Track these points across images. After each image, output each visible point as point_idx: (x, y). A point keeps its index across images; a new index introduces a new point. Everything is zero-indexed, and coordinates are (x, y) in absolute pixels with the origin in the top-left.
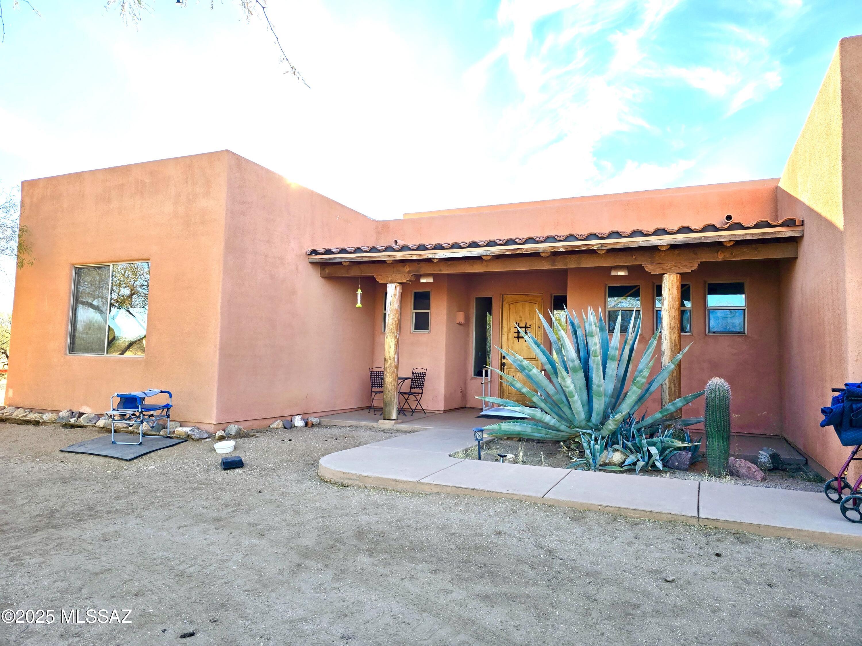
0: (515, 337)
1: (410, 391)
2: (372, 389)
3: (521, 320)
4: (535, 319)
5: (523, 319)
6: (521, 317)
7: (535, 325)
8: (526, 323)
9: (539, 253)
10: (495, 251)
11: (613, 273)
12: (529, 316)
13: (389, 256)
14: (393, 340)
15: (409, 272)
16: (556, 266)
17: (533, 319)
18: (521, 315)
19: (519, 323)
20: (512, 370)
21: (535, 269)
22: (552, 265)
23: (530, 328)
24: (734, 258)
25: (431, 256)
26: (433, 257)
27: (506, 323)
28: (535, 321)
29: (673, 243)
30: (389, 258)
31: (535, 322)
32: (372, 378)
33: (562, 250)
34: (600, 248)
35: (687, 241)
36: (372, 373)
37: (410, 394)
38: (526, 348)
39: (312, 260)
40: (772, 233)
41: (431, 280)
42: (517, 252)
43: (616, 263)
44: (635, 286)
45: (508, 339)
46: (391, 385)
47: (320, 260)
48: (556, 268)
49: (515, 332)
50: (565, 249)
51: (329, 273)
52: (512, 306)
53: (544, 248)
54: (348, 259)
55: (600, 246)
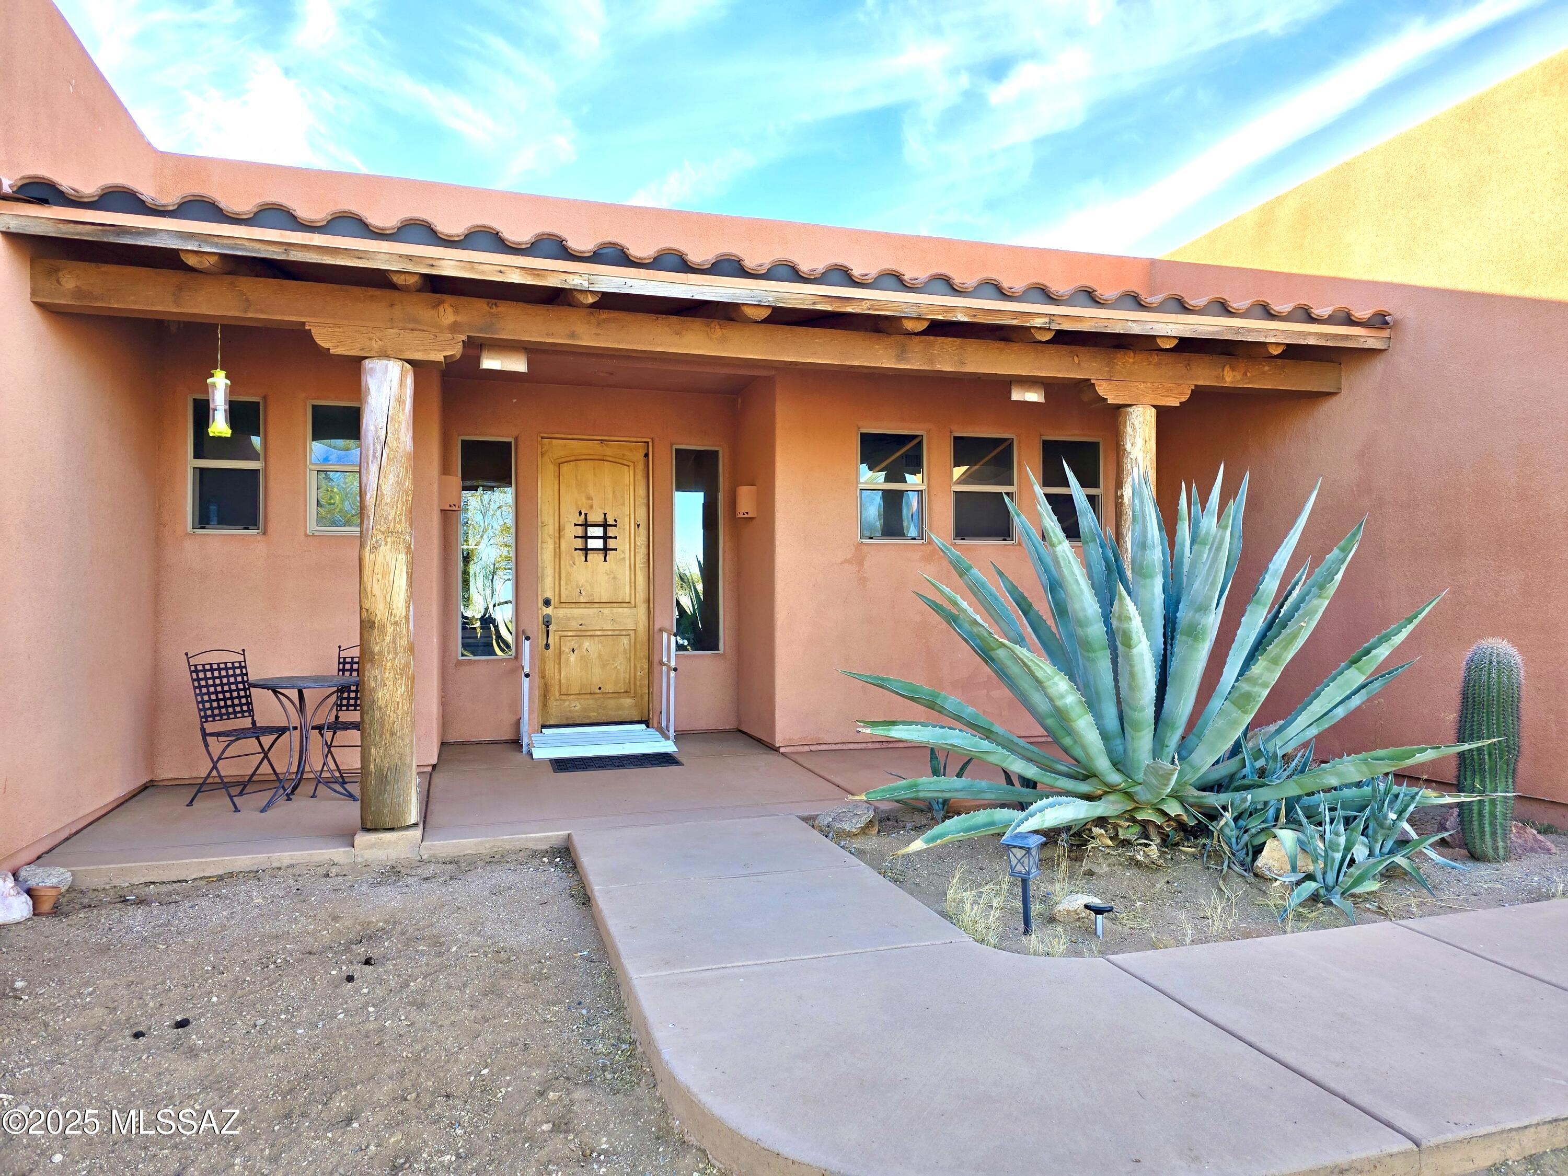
0: (576, 549)
1: (337, 717)
2: (206, 725)
3: (591, 507)
4: (627, 503)
5: (596, 503)
6: (589, 498)
7: (627, 519)
8: (605, 514)
9: (901, 318)
10: (787, 295)
11: (1017, 395)
12: (611, 495)
13: (410, 258)
14: (402, 557)
15: (455, 328)
16: (908, 362)
17: (623, 504)
18: (592, 494)
19: (586, 514)
20: (570, 634)
21: (856, 363)
22: (900, 357)
23: (615, 526)
24: (1249, 383)
25: (576, 282)
26: (586, 284)
27: (551, 512)
28: (627, 509)
29: (1187, 335)
30: (410, 268)
31: (627, 513)
32: (200, 687)
33: (961, 317)
34: (1047, 326)
35: (1213, 333)
36: (197, 671)
37: (337, 726)
38: (606, 577)
39: (24, 222)
40: (1346, 337)
41: (517, 364)
42: (849, 309)
43: (1040, 369)
44: (915, 437)
45: (558, 554)
46: (400, 712)
47: (64, 227)
48: (908, 367)
49: (576, 537)
50: (969, 316)
51: (78, 293)
52: (565, 468)
53: (918, 306)
54: (216, 245)
55: (1047, 320)
